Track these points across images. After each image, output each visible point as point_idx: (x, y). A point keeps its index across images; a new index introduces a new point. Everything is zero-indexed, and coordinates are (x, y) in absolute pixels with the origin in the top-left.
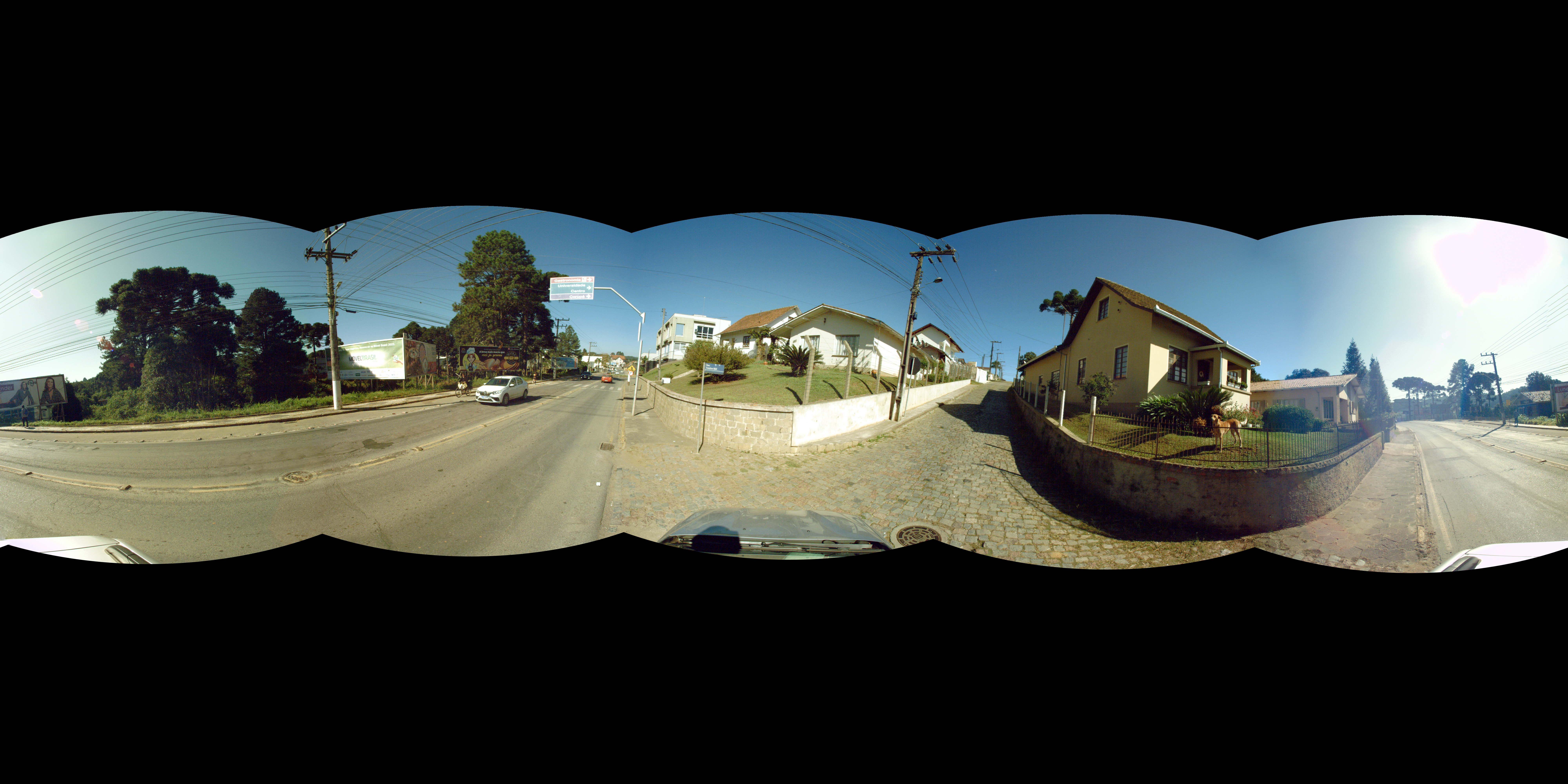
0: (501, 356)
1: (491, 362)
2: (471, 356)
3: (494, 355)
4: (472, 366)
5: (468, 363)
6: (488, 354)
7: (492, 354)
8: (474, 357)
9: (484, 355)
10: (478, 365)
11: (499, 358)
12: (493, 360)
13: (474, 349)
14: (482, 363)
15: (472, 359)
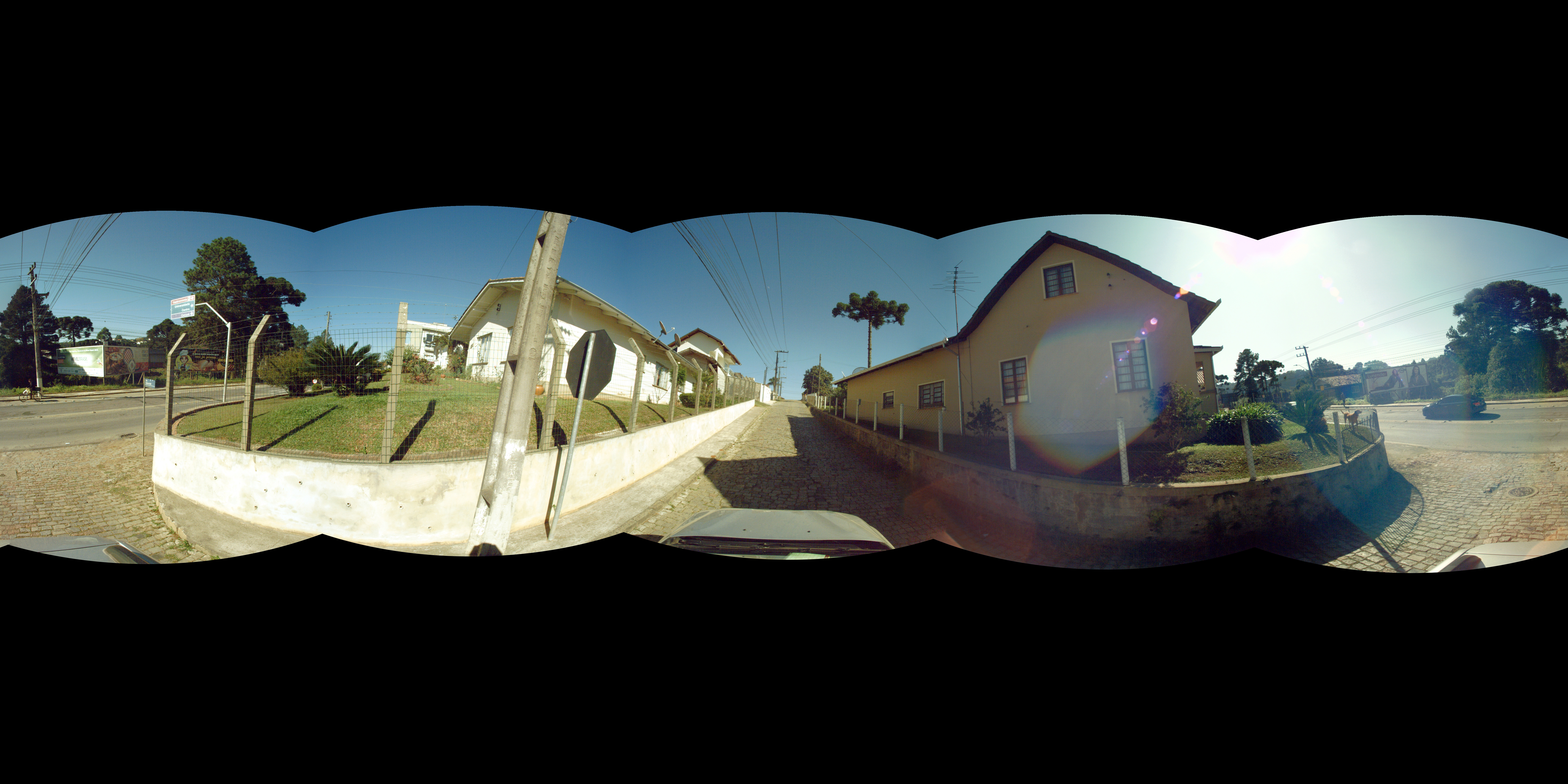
0: (215, 358)
1: (204, 364)
2: (184, 358)
3: (207, 357)
4: (184, 367)
5: (181, 364)
6: (201, 356)
7: (206, 356)
8: (187, 358)
9: (197, 357)
10: (190, 365)
11: (213, 361)
12: (206, 362)
13: (187, 351)
14: (195, 364)
15: (184, 360)
